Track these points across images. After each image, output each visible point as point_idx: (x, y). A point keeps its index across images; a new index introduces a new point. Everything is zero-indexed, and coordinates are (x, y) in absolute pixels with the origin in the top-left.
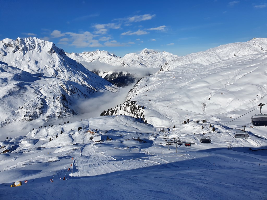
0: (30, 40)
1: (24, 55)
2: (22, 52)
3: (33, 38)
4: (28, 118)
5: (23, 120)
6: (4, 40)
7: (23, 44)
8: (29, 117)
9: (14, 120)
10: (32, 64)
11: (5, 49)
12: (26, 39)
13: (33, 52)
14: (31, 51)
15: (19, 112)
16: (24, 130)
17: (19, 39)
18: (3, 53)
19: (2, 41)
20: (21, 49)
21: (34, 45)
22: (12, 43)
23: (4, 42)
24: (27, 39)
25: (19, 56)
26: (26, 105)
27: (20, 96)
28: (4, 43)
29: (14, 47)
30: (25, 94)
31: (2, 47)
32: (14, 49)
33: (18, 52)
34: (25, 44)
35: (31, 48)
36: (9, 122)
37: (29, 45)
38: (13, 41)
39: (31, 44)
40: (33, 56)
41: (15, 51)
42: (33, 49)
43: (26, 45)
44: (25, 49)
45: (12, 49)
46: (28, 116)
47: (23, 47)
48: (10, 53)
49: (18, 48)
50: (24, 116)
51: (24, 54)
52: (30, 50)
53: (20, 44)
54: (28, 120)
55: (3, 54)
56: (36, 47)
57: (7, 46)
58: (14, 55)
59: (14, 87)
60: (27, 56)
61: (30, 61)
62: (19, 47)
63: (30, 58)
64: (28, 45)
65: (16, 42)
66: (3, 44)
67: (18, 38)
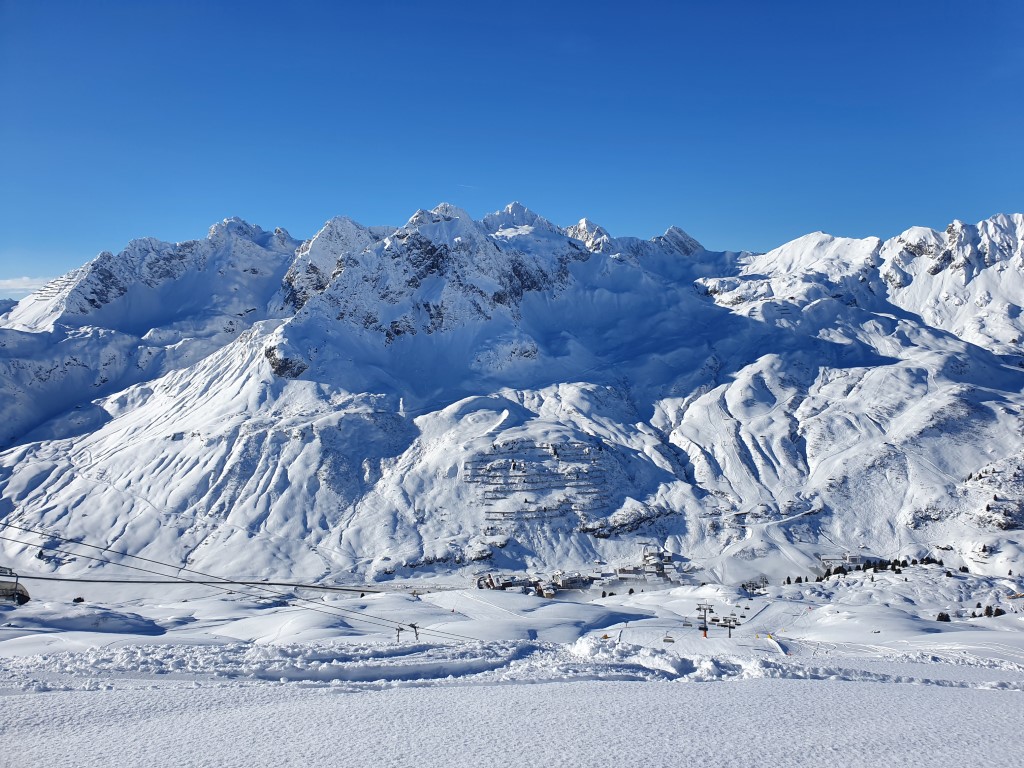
0: (996, 225)
1: (967, 283)
2: (962, 270)
3: (1008, 218)
4: (999, 517)
5: (983, 522)
6: (904, 235)
7: (969, 245)
8: (1005, 514)
9: (952, 515)
10: (993, 317)
11: (908, 262)
12: (981, 223)
13: (1002, 270)
14: (997, 266)
15: (970, 492)
16: (987, 553)
17: (957, 225)
18: (898, 278)
19: (898, 238)
20: (959, 259)
21: (1008, 245)
22: (932, 241)
23: (904, 241)
24: (985, 225)
25: (948, 286)
26: (994, 472)
27: (970, 437)
28: (904, 244)
29: (936, 255)
30: (987, 431)
31: (898, 257)
32: (933, 263)
33: (948, 271)
34: (976, 240)
35: (998, 256)
36: (935, 517)
37: (992, 243)
38: (935, 234)
39: (997, 240)
40: (1002, 285)
41: (936, 271)
42: (1006, 257)
43: (979, 246)
44: (977, 262)
45: (926, 262)
46: (1002, 511)
47: (968, 255)
48: (921, 276)
49: (948, 258)
50: (988, 509)
51: (969, 278)
52: (994, 262)
53: (958, 245)
54: (1000, 525)
55: (898, 281)
56: (1019, 250)
57: (912, 254)
58: (931, 283)
59: (952, 405)
60: (980, 281)
61: (989, 306)
62: (955, 254)
63: (989, 294)
64: (987, 247)
65: (946, 236)
66: (901, 247)
67: (956, 222)
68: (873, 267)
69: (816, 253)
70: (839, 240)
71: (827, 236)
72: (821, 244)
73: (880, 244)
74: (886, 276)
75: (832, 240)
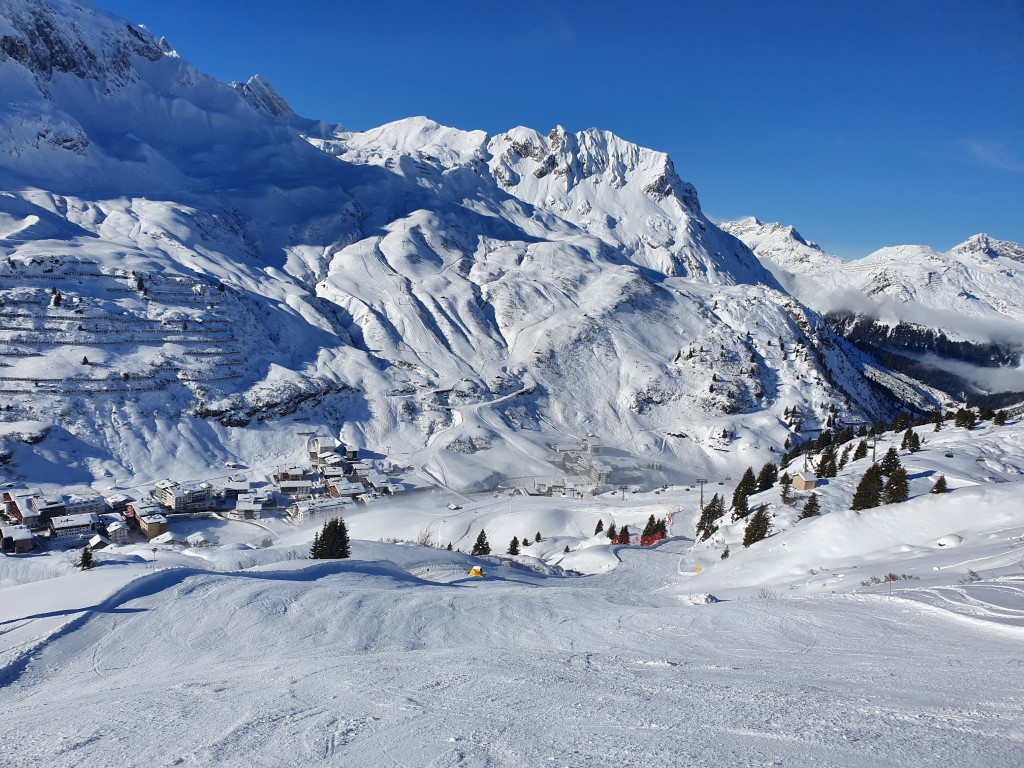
0: (591, 137)
1: (569, 190)
2: (564, 177)
3: (601, 134)
4: (723, 399)
5: (708, 405)
6: (511, 132)
7: (570, 153)
8: (729, 396)
9: (673, 397)
10: (595, 225)
11: (515, 162)
12: (579, 133)
13: (597, 182)
14: (593, 178)
15: (684, 373)
16: (727, 439)
17: (561, 131)
18: (507, 176)
19: (505, 135)
20: (562, 166)
21: (603, 161)
22: (537, 143)
23: (511, 139)
24: (583, 136)
25: (553, 191)
26: (702, 350)
27: (661, 317)
28: (511, 143)
29: (541, 158)
30: (671, 311)
31: (506, 154)
32: (539, 166)
33: (552, 176)
34: (576, 150)
35: (594, 168)
36: (658, 399)
37: (589, 155)
38: (539, 137)
39: (593, 153)
40: (598, 197)
41: (541, 174)
42: (601, 171)
43: (578, 156)
44: (577, 172)
45: (531, 165)
46: (726, 393)
47: (570, 162)
48: (527, 177)
49: (552, 163)
50: (712, 389)
51: (571, 186)
52: (590, 173)
53: (562, 150)
54: (724, 408)
55: (507, 178)
56: (611, 165)
57: (519, 154)
58: (538, 186)
59: (636, 281)
60: (579, 193)
61: (590, 214)
62: (558, 159)
63: (588, 204)
64: (586, 157)
65: (549, 141)
66: (508, 145)
67: (559, 127)
68: (482, 160)
69: (422, 138)
70: (444, 129)
71: (432, 123)
72: (426, 130)
73: (487, 140)
74: (496, 172)
75: (438, 127)
